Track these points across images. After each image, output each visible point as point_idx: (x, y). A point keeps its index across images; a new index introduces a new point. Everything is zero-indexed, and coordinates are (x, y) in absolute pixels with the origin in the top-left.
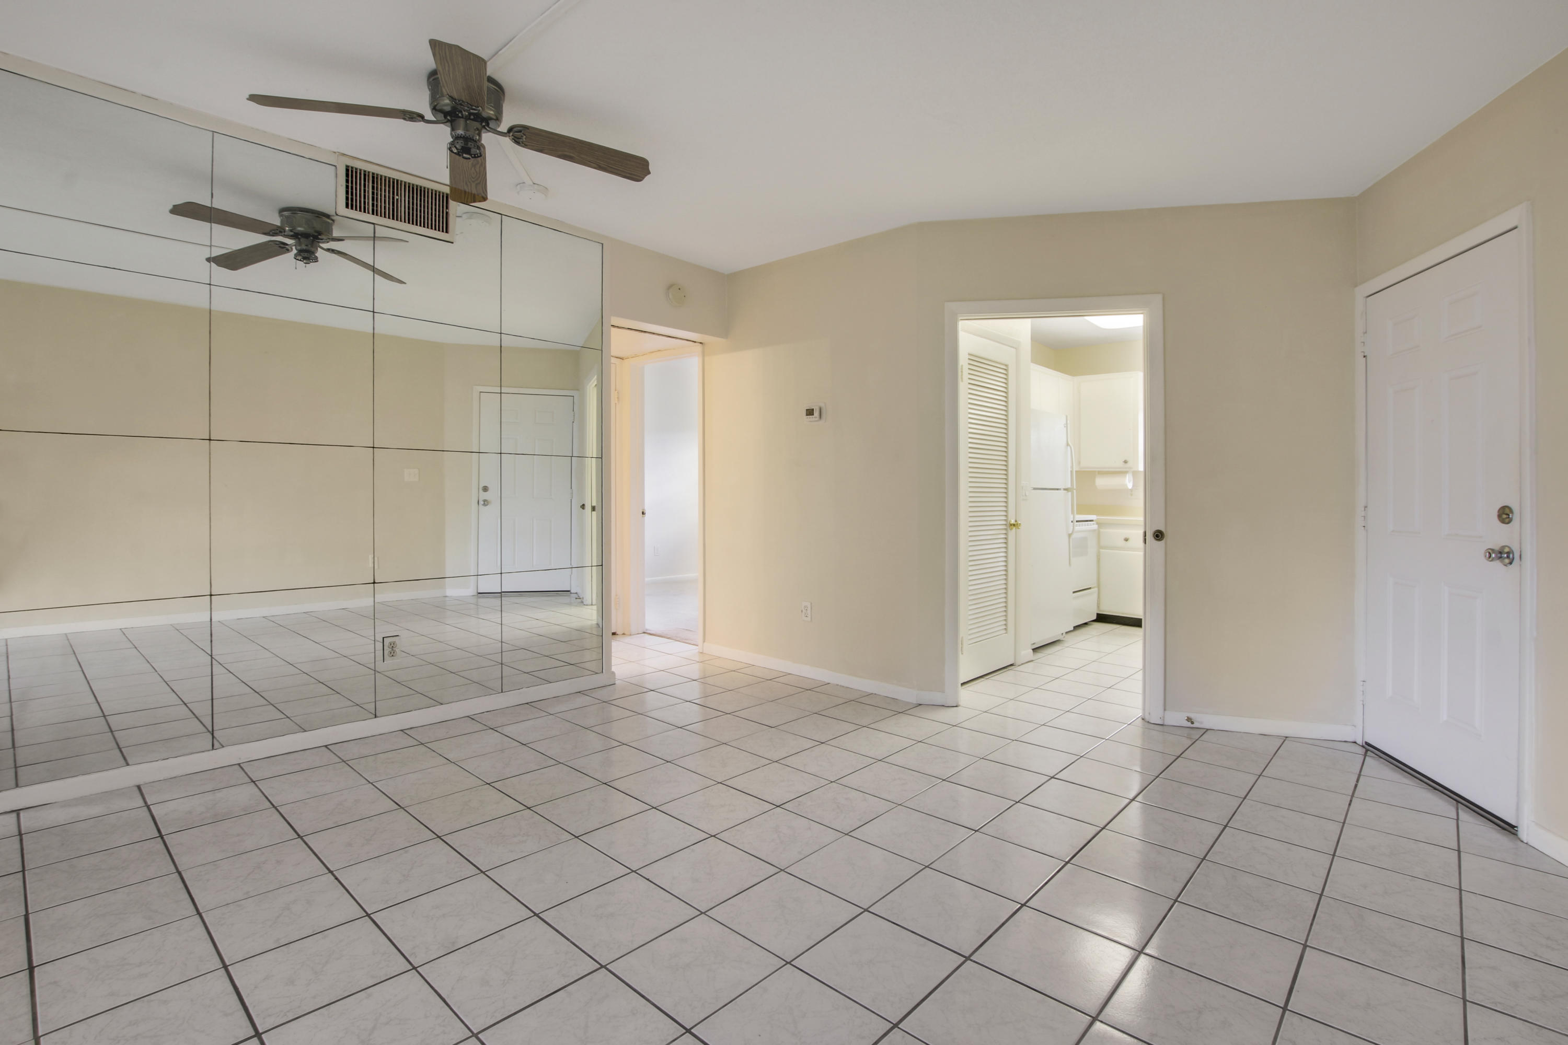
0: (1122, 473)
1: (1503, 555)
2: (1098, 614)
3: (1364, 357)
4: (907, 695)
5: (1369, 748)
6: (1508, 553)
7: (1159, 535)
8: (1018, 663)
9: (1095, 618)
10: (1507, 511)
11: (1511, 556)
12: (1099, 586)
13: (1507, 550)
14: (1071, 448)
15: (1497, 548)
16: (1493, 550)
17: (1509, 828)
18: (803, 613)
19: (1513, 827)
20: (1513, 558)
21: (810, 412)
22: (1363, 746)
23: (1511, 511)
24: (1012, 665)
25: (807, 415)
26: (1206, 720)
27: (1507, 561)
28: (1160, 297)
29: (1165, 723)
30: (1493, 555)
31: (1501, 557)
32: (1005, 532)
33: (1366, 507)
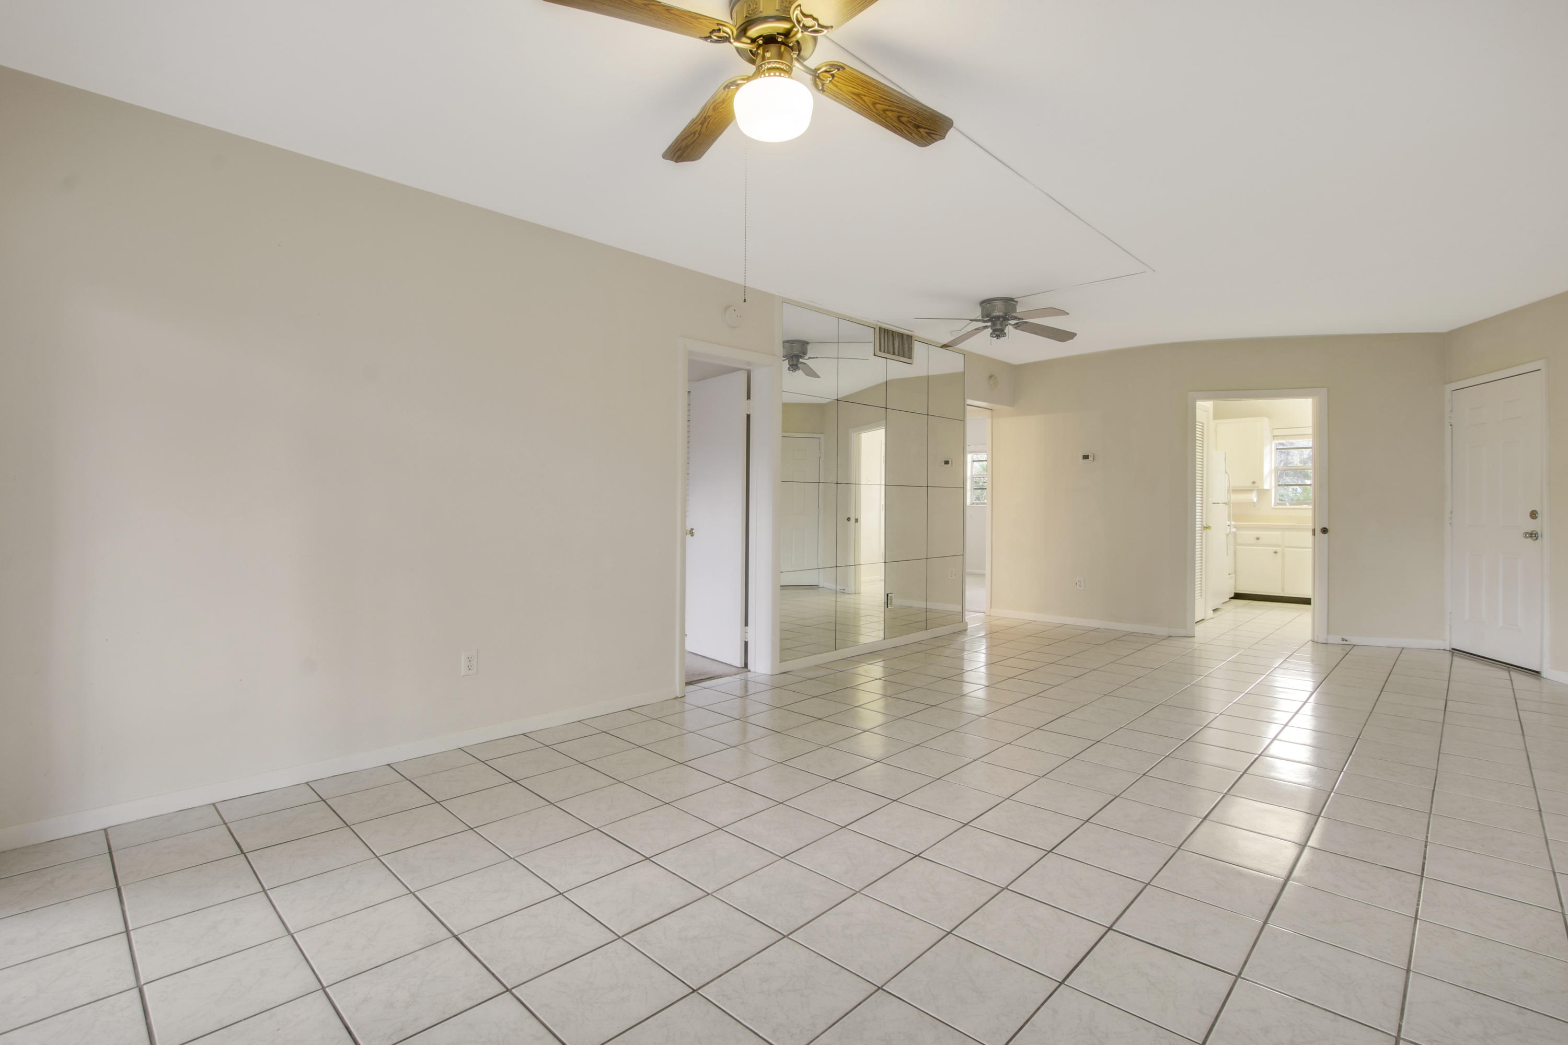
0: (1250, 491)
1: (1533, 535)
2: (1235, 594)
3: (1451, 425)
4: (1163, 631)
5: (1455, 651)
6: (1535, 534)
7: (1325, 531)
8: (1207, 618)
9: (1233, 595)
10: (1535, 513)
11: (1537, 536)
12: (1235, 572)
13: (1535, 532)
14: (1229, 475)
15: (1529, 531)
16: (1527, 533)
17: (1537, 673)
18: (1078, 584)
19: (1538, 672)
20: (1538, 537)
21: (1086, 457)
22: (1450, 651)
23: (1537, 513)
24: (1203, 620)
25: (1083, 459)
26: (1353, 640)
27: (1535, 538)
28: (1325, 390)
29: (1328, 642)
30: (1527, 535)
31: (1531, 536)
32: (1201, 532)
33: (1451, 512)
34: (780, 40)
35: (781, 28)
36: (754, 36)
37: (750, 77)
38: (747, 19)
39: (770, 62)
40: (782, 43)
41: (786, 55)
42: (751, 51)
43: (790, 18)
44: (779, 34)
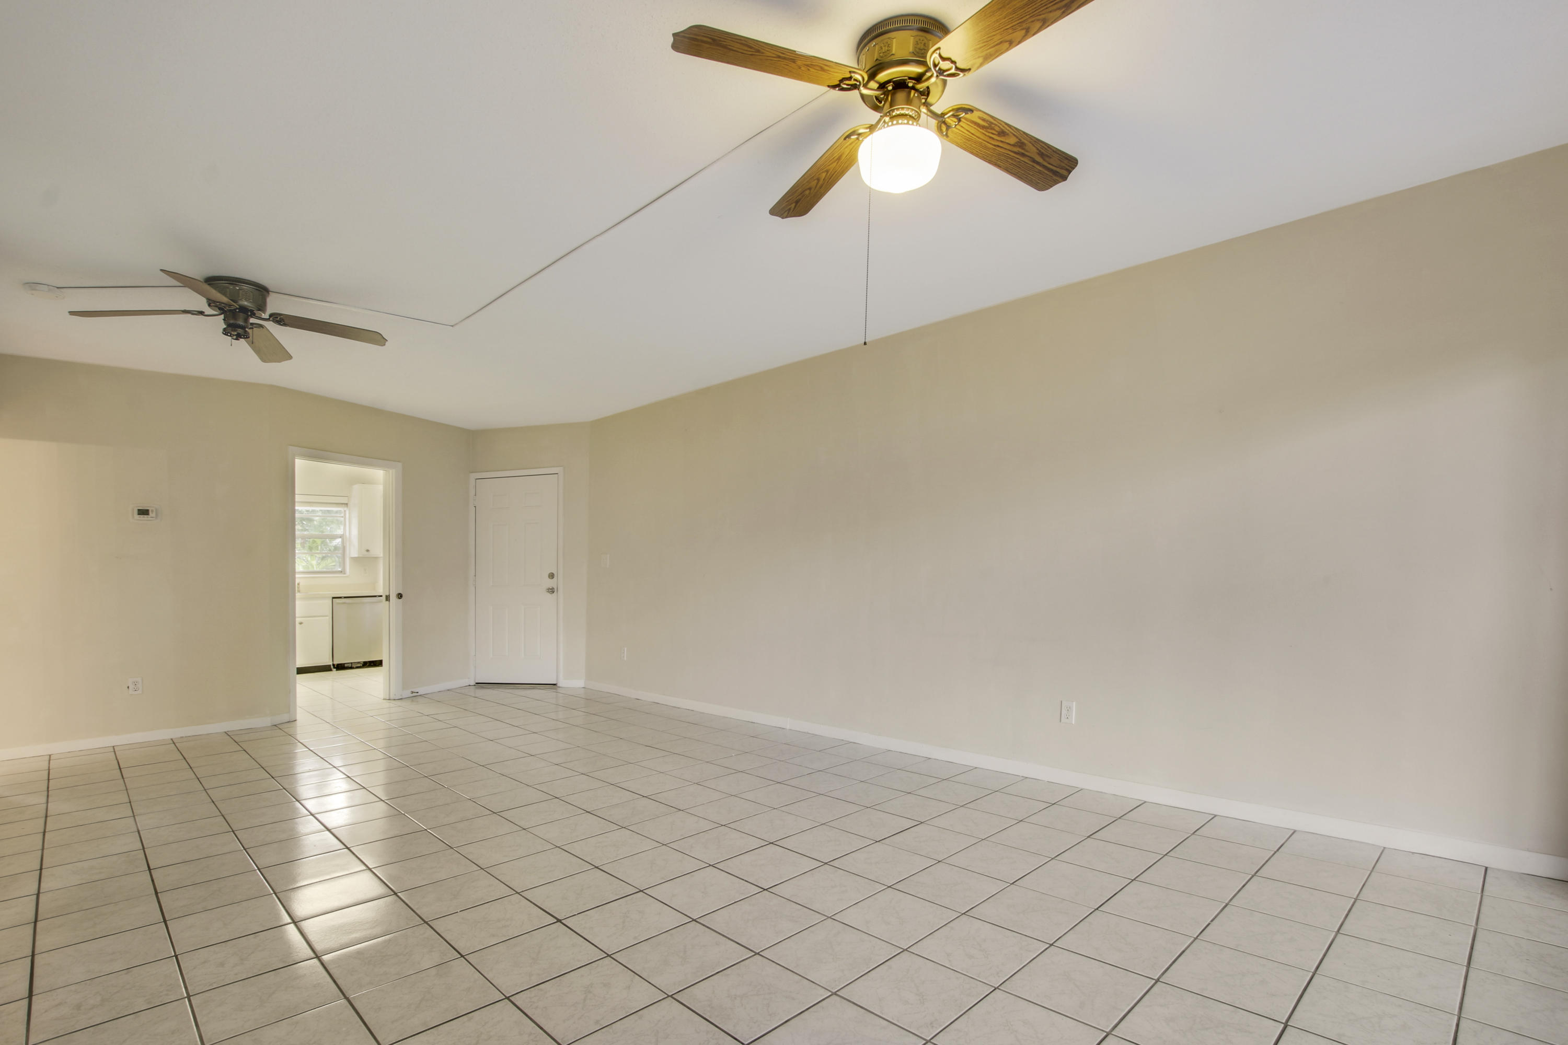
25: (139, 514)
34: (910, 85)
35: (913, 72)
36: (882, 81)
37: (872, 125)
38: (878, 62)
39: (899, 108)
40: (913, 88)
41: (916, 101)
42: (877, 98)
43: (926, 62)
44: (910, 78)
